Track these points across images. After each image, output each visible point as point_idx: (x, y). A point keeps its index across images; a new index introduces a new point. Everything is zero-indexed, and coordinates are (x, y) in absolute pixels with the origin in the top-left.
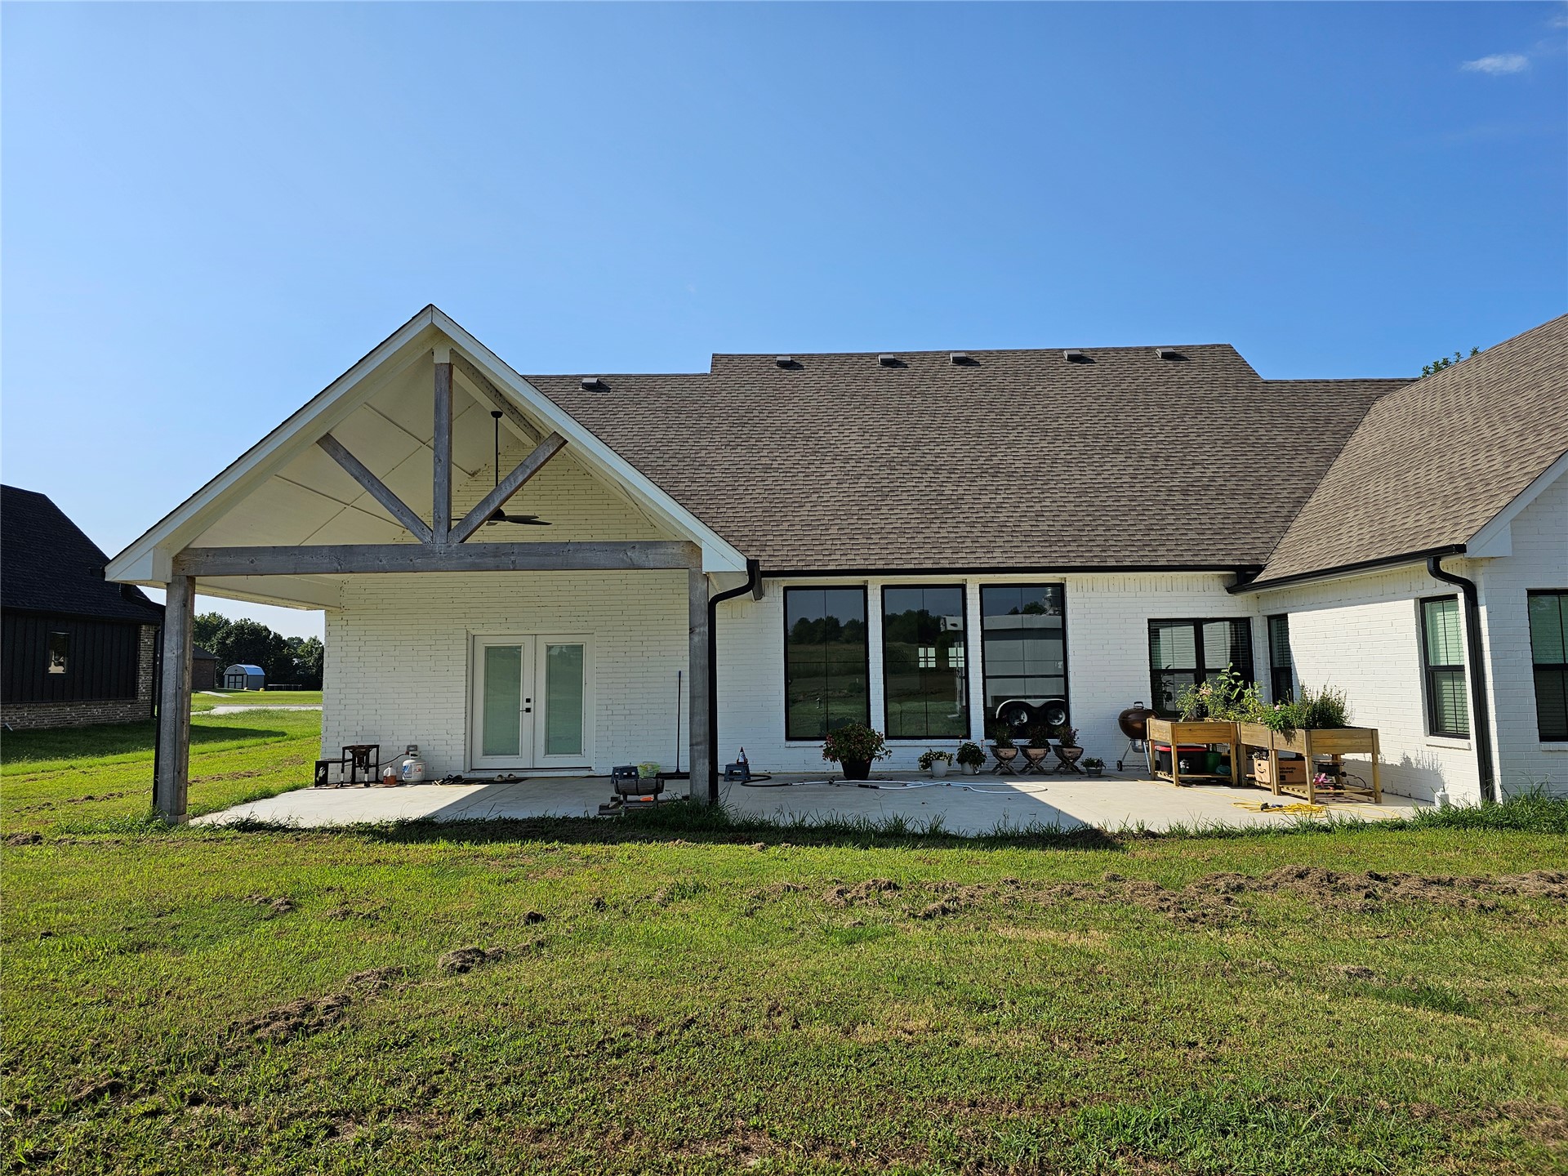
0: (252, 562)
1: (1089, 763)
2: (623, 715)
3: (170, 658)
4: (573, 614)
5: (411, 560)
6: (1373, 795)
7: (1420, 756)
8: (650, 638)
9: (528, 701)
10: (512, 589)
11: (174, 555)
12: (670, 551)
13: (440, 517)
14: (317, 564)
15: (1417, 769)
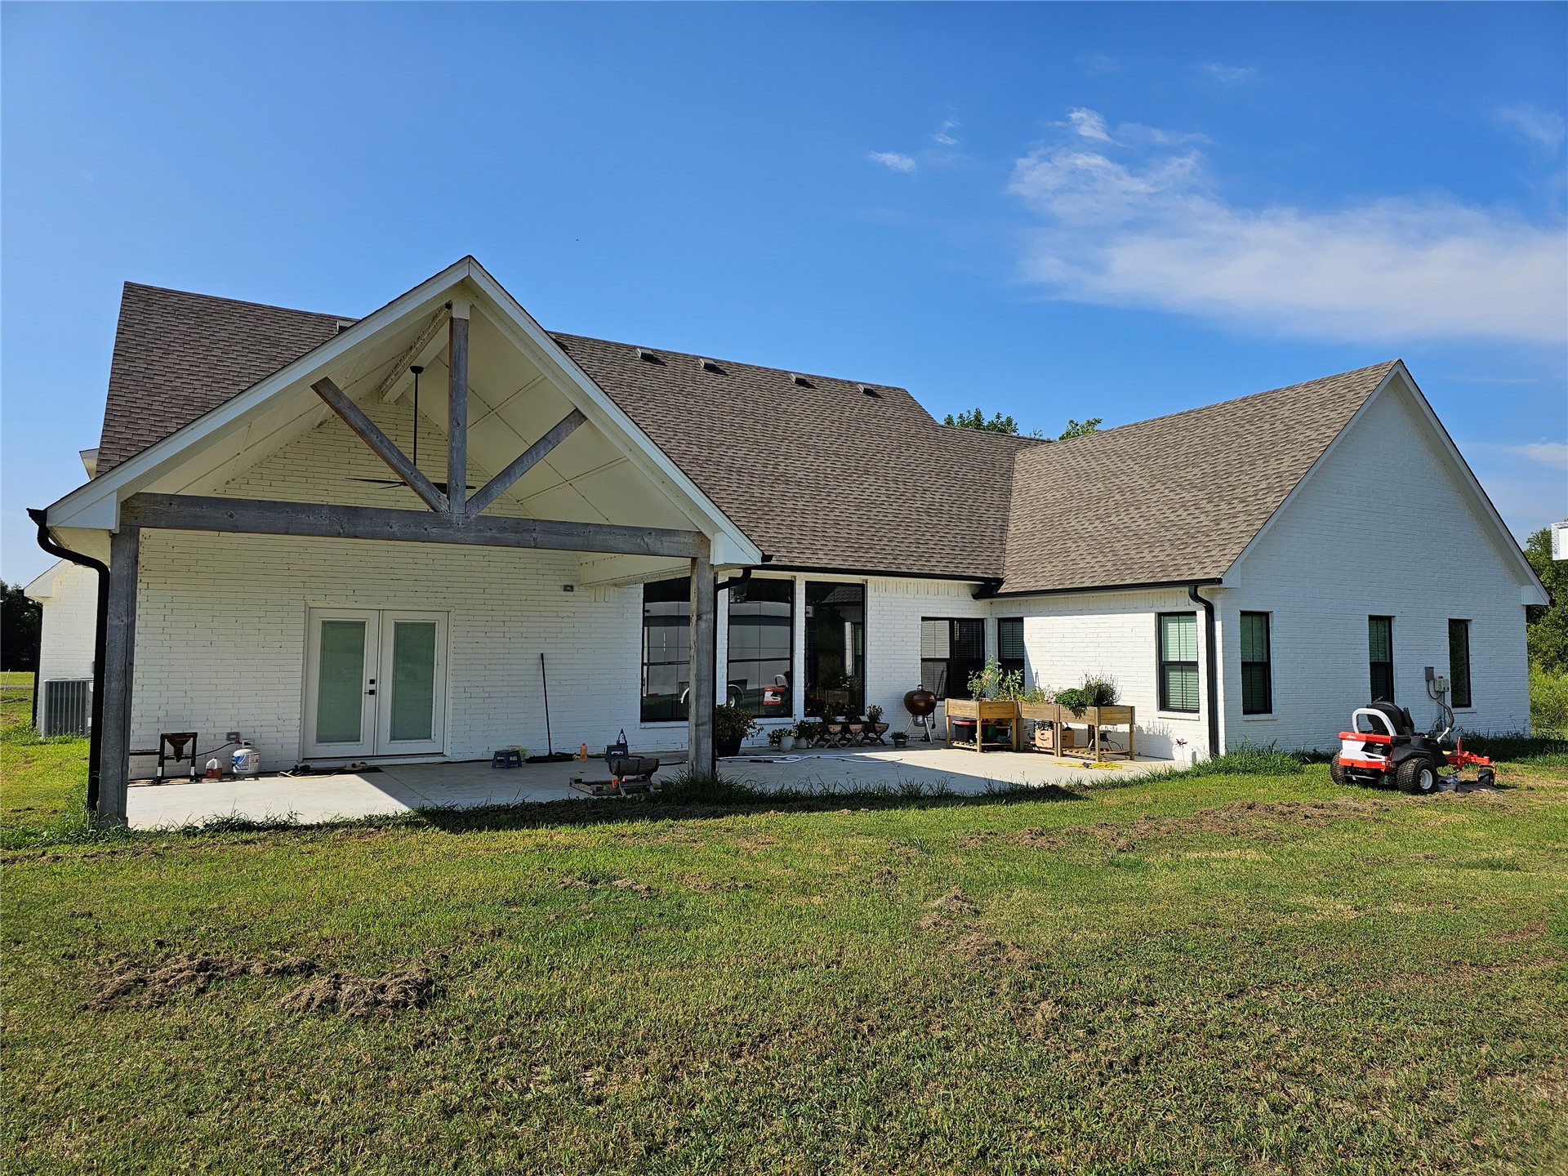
0: (231, 516)
1: (896, 736)
2: (481, 698)
3: (116, 627)
4: (430, 589)
5: (426, 529)
6: (1130, 755)
7: (1151, 725)
8: (512, 619)
9: (372, 682)
10: (362, 558)
11: (123, 499)
12: (682, 540)
13: (457, 485)
14: (314, 525)
15: (1148, 735)
